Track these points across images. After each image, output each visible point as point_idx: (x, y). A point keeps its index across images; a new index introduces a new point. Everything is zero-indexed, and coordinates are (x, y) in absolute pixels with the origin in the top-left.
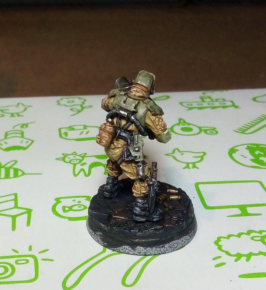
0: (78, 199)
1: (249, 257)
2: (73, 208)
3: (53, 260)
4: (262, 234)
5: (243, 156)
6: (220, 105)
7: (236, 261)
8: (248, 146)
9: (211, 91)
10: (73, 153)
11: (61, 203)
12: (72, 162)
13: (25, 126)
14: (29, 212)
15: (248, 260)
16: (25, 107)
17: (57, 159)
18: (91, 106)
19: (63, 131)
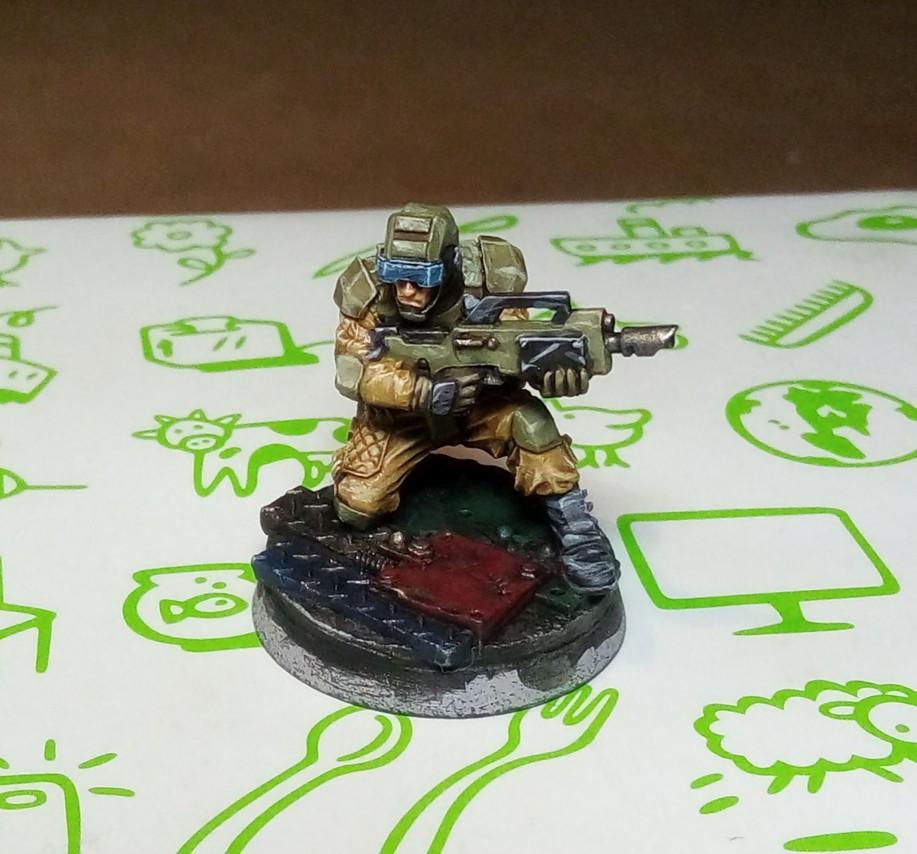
0: (213, 576)
1: (817, 774)
2: (199, 607)
3: (130, 794)
4: (856, 695)
5: (776, 422)
6: (690, 249)
7: (774, 789)
8: (791, 390)
9: (657, 202)
10: (194, 413)
11: (156, 588)
12: (189, 444)
13: (22, 321)
14: (43, 620)
15: (814, 786)
16: (23, 253)
17: (138, 435)
18: (251, 252)
19: (155, 337)
